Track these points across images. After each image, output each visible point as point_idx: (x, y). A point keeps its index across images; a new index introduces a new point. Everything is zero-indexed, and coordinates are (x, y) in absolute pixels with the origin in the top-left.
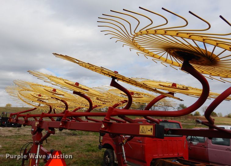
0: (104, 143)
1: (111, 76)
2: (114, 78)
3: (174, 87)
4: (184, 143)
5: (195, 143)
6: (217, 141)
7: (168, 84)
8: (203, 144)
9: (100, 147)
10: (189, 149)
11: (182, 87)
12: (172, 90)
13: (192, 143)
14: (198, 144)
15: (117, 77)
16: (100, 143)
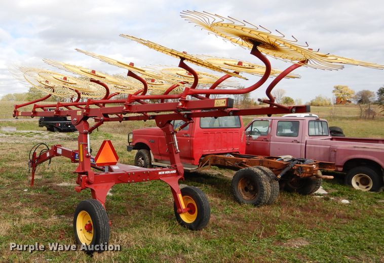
0: (136, 142)
1: (179, 56)
2: (183, 59)
3: (240, 66)
4: (241, 135)
5: (254, 137)
6: (283, 132)
7: (234, 63)
8: (265, 137)
9: (129, 149)
10: (247, 144)
11: (247, 65)
12: (238, 69)
13: (251, 137)
14: (259, 137)
15: (185, 57)
16: (130, 143)
